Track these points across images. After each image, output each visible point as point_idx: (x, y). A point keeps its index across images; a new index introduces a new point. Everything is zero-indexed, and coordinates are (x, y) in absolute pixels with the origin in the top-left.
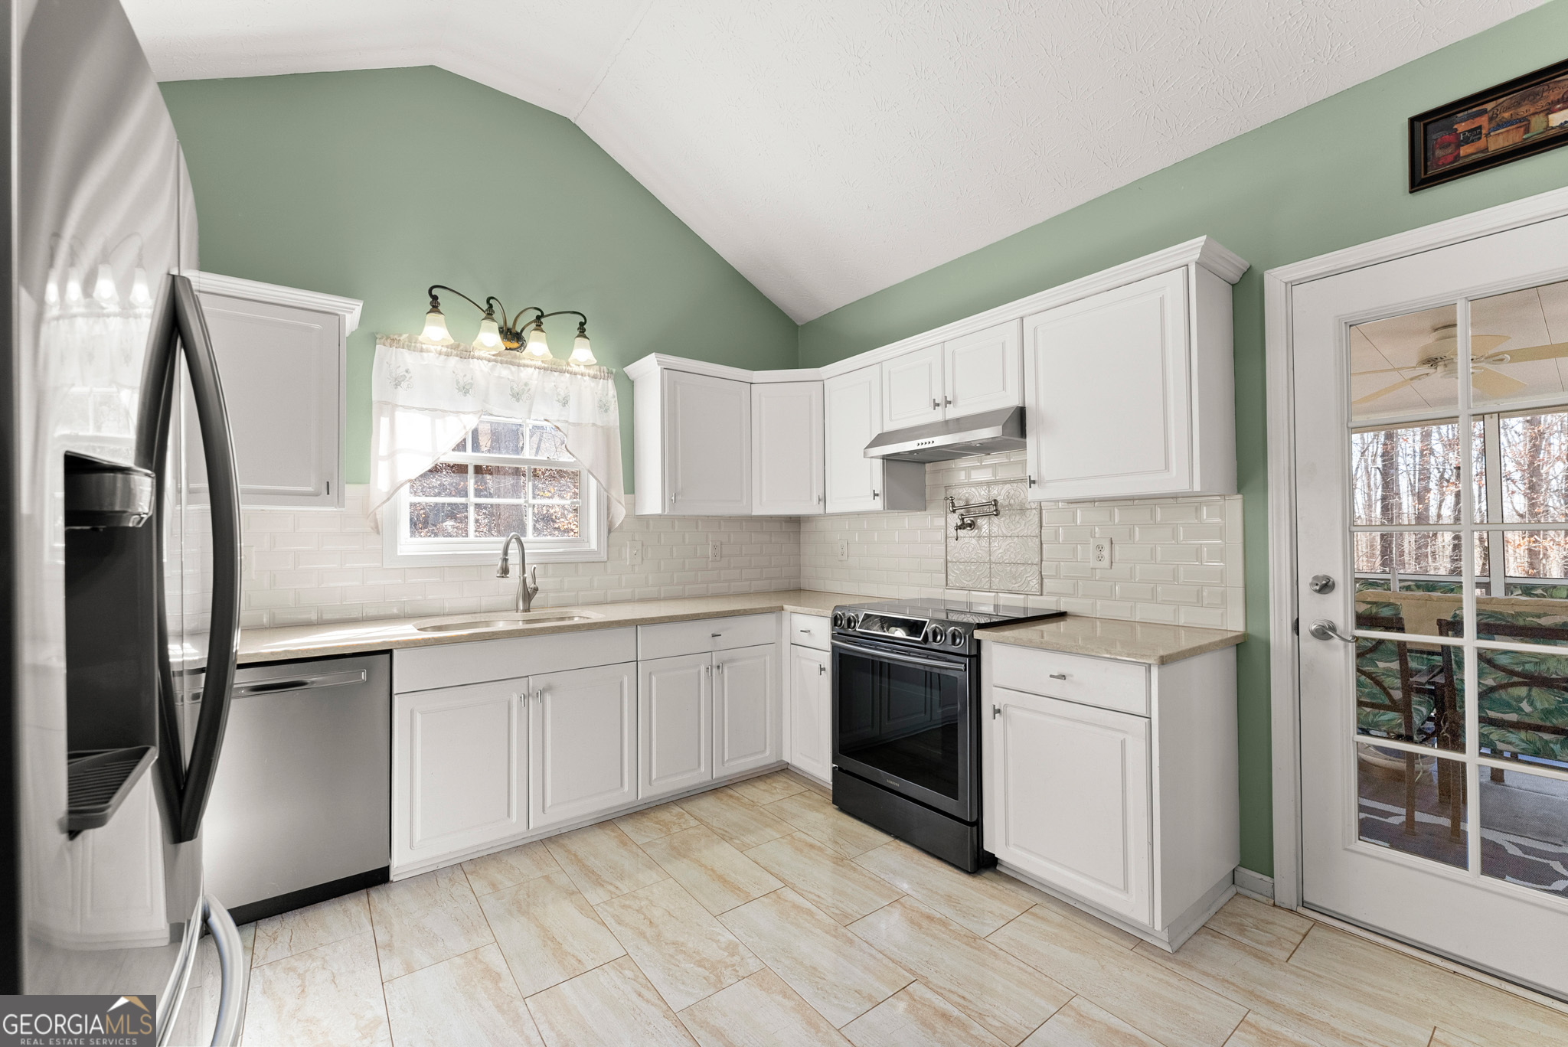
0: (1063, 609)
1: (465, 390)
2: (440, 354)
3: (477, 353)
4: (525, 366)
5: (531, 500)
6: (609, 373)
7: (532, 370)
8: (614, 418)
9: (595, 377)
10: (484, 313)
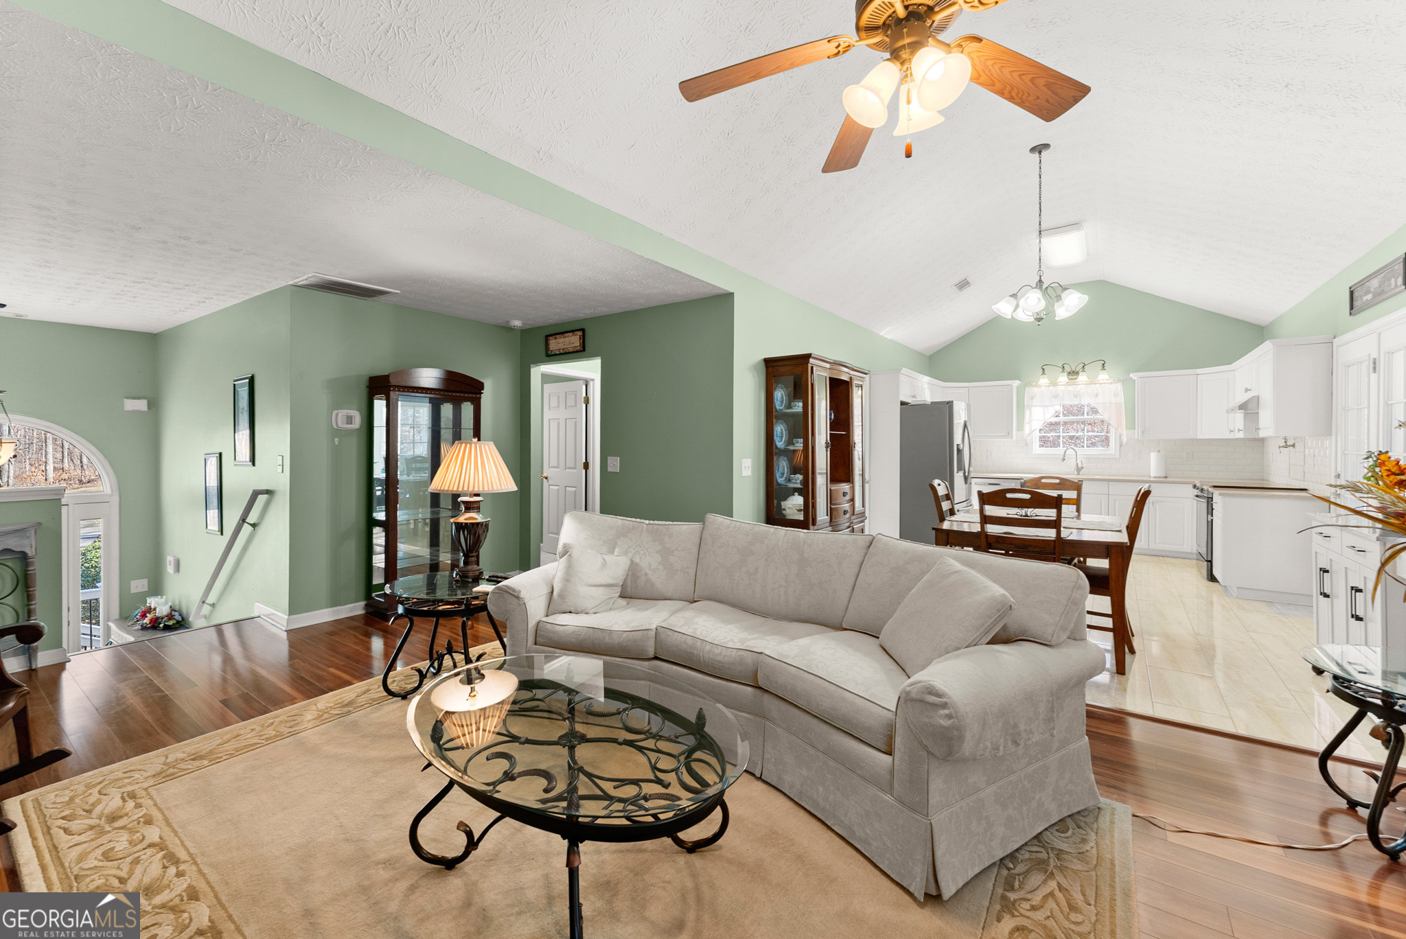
0: (1306, 488)
1: (1056, 397)
2: (1047, 386)
3: (1059, 384)
4: (1078, 384)
5: (1086, 434)
6: (1119, 381)
7: (1081, 386)
8: (1121, 399)
9: (1111, 383)
10: (1061, 370)
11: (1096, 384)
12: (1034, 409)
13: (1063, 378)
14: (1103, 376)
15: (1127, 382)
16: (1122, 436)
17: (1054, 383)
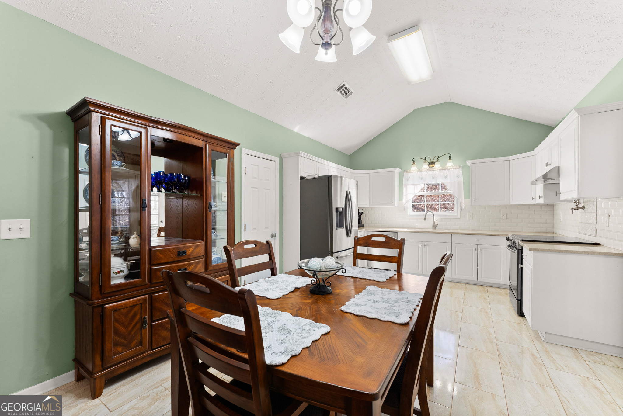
0: (599, 243)
1: (422, 179)
2: (416, 172)
3: (423, 170)
4: (435, 170)
5: (440, 202)
6: (460, 167)
7: (437, 171)
8: (461, 179)
9: (455, 169)
10: (424, 161)
11: (445, 169)
12: (408, 187)
13: (426, 166)
14: (450, 164)
15: (464, 168)
16: (462, 204)
17: (421, 170)
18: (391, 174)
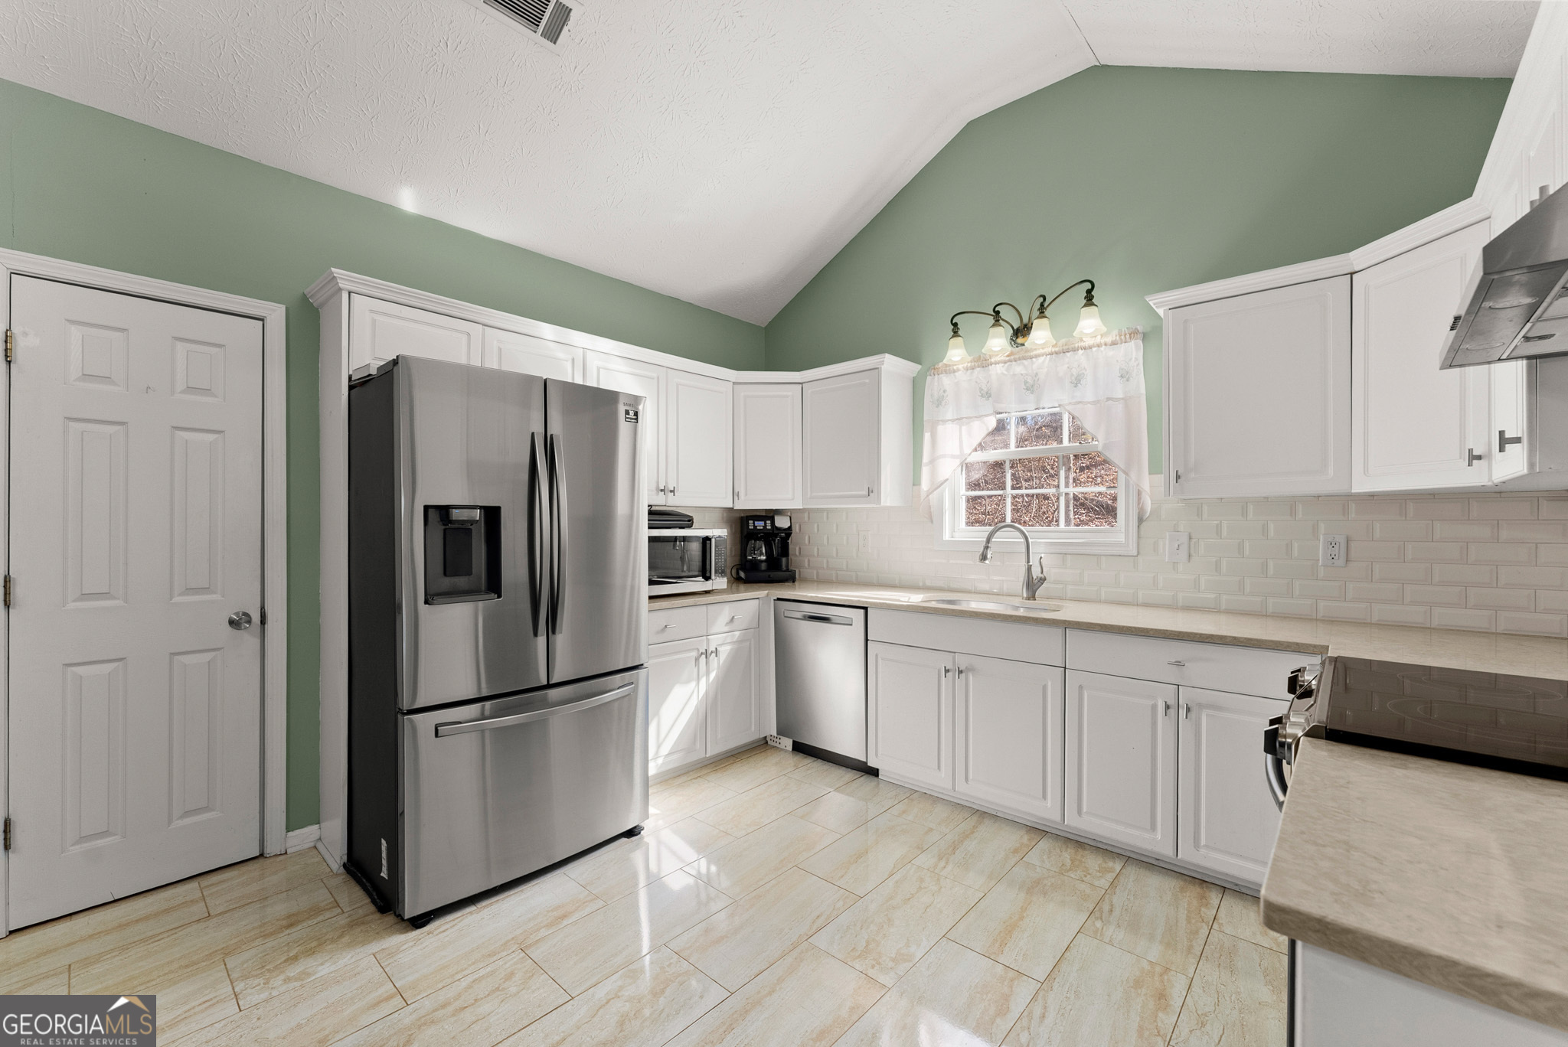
1: (987, 395)
2: (967, 369)
3: (993, 360)
4: (1037, 356)
5: (1062, 490)
6: (1133, 333)
7: (1041, 359)
8: (1139, 385)
9: (1114, 343)
10: (991, 320)
11: (1075, 350)
12: (940, 428)
13: (998, 341)
14: (1090, 324)
15: (1150, 335)
16: (1144, 494)
17: (983, 362)
18: (867, 381)
